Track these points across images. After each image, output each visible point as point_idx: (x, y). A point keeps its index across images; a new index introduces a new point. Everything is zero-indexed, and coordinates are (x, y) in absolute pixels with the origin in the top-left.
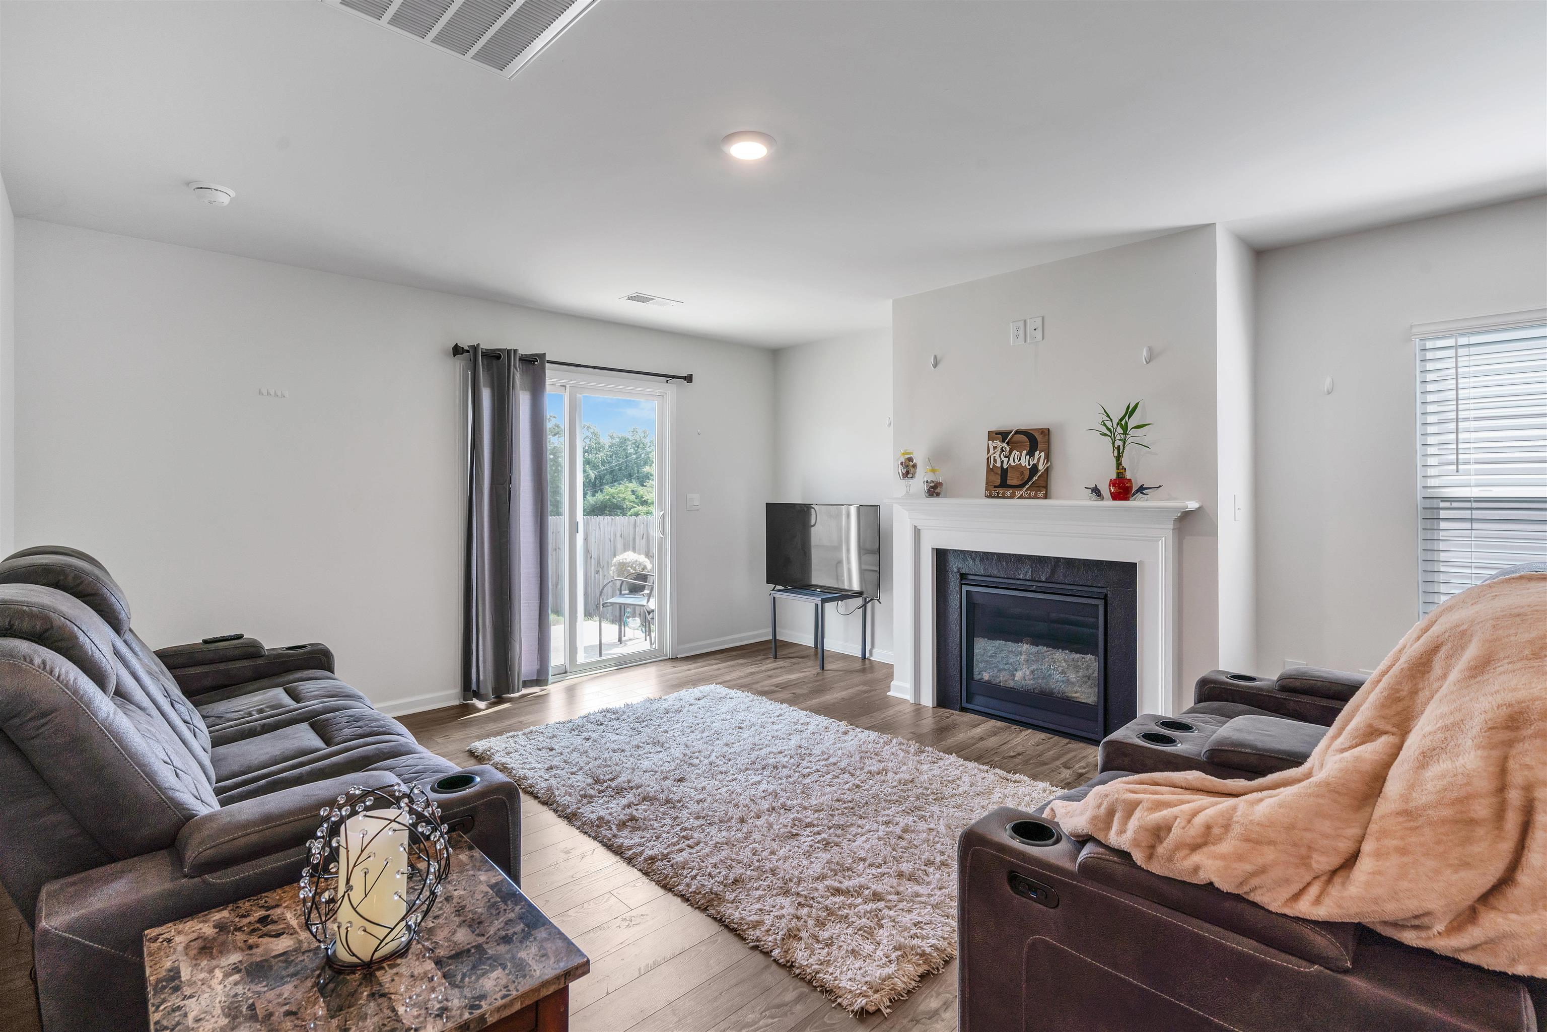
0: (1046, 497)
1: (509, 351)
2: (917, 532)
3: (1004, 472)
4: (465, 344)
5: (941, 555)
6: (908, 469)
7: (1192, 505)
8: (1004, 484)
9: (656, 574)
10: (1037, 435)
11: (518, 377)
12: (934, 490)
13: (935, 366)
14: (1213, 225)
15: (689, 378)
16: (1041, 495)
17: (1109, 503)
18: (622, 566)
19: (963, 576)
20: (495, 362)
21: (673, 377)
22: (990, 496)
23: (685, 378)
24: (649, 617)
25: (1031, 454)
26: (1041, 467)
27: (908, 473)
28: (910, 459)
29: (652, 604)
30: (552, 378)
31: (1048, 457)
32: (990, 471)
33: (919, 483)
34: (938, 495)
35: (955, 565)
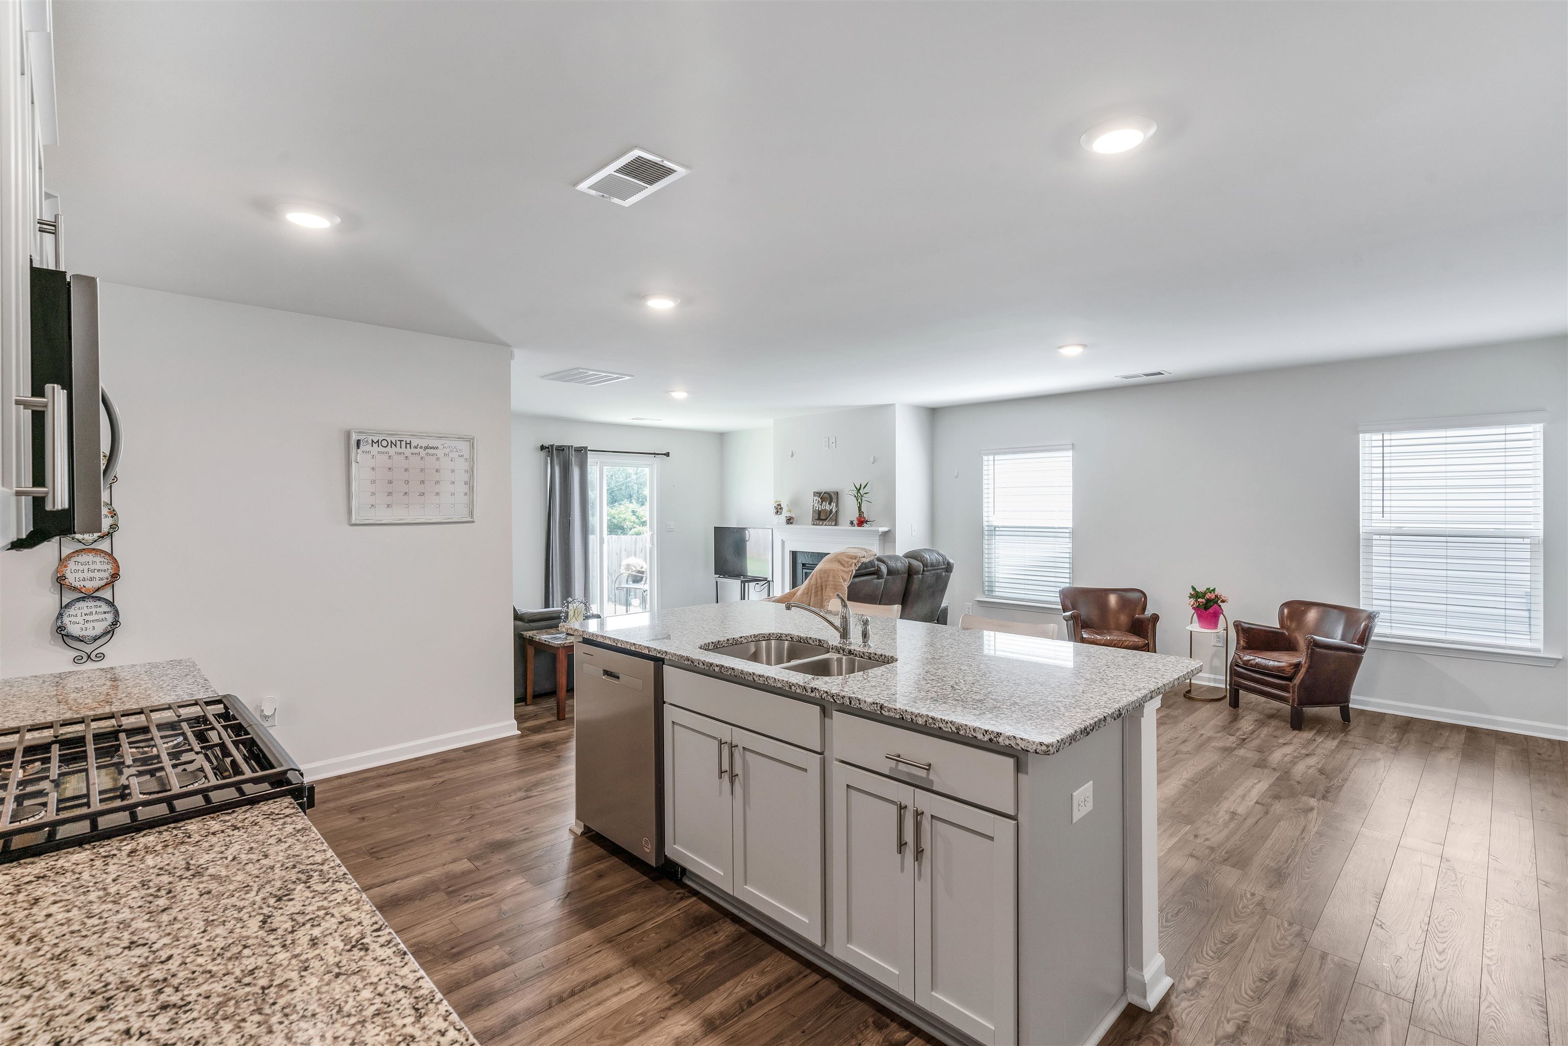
0: (836, 525)
1: (569, 446)
2: (783, 542)
3: (820, 512)
4: (546, 444)
5: (794, 555)
6: (779, 510)
7: (886, 529)
8: (819, 519)
9: (648, 571)
10: (832, 495)
11: (573, 459)
12: (789, 521)
13: (792, 456)
14: (894, 405)
15: (667, 454)
16: (833, 524)
17: (857, 528)
18: (628, 567)
19: (804, 565)
20: (561, 452)
21: (658, 454)
22: (814, 524)
23: (665, 454)
24: (645, 594)
25: (830, 504)
26: (834, 511)
27: (778, 512)
28: (779, 505)
29: (647, 587)
30: (591, 458)
31: (837, 506)
32: (814, 511)
33: (782, 518)
34: (791, 523)
35: (800, 561)
